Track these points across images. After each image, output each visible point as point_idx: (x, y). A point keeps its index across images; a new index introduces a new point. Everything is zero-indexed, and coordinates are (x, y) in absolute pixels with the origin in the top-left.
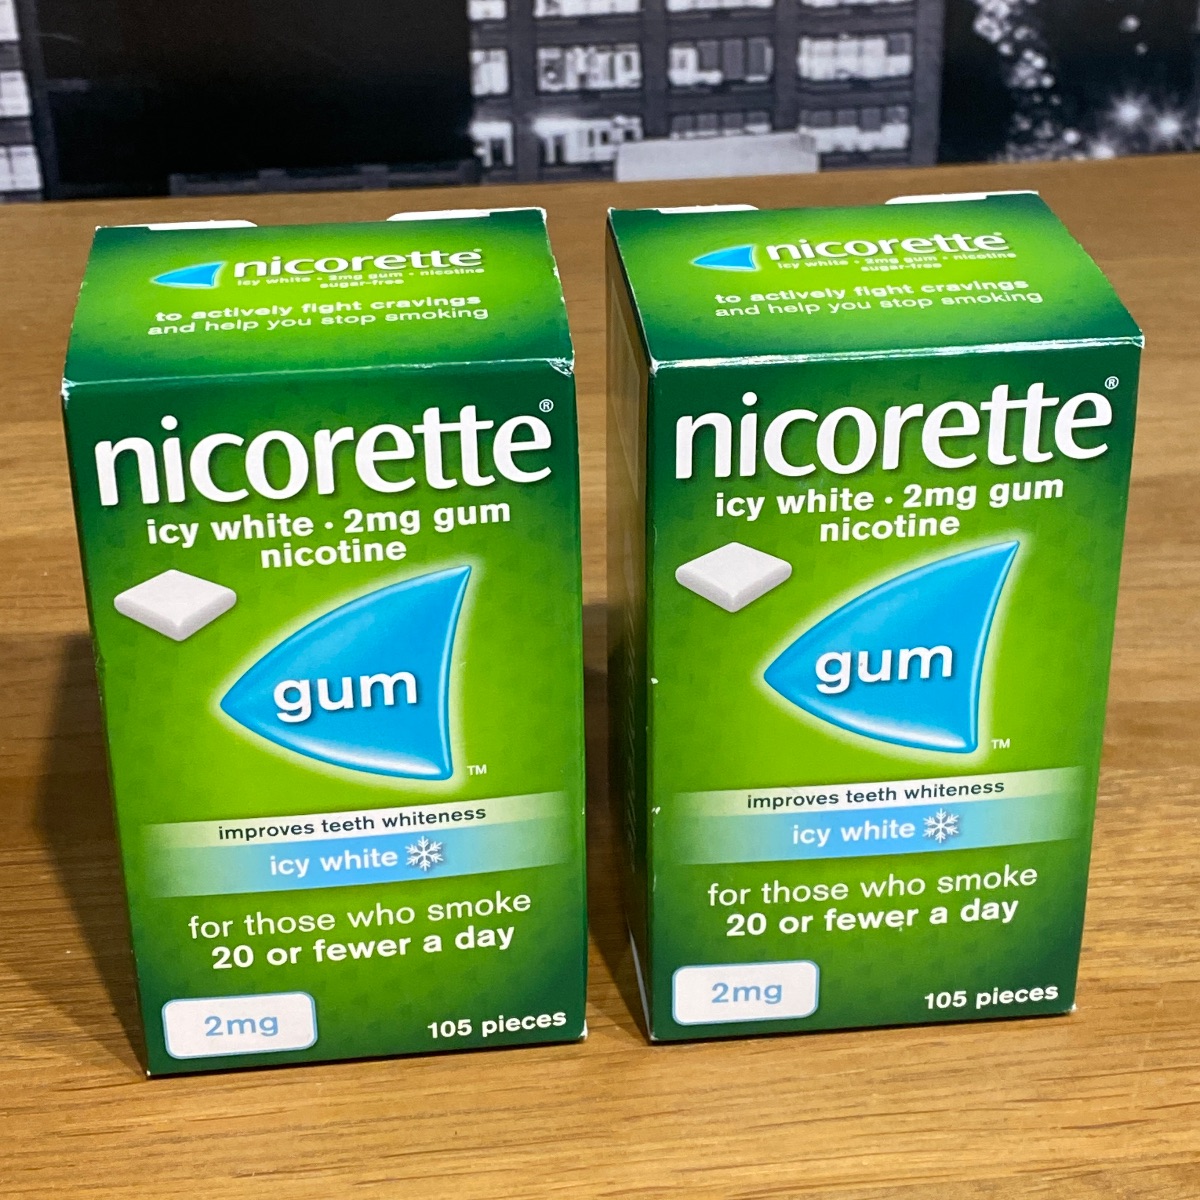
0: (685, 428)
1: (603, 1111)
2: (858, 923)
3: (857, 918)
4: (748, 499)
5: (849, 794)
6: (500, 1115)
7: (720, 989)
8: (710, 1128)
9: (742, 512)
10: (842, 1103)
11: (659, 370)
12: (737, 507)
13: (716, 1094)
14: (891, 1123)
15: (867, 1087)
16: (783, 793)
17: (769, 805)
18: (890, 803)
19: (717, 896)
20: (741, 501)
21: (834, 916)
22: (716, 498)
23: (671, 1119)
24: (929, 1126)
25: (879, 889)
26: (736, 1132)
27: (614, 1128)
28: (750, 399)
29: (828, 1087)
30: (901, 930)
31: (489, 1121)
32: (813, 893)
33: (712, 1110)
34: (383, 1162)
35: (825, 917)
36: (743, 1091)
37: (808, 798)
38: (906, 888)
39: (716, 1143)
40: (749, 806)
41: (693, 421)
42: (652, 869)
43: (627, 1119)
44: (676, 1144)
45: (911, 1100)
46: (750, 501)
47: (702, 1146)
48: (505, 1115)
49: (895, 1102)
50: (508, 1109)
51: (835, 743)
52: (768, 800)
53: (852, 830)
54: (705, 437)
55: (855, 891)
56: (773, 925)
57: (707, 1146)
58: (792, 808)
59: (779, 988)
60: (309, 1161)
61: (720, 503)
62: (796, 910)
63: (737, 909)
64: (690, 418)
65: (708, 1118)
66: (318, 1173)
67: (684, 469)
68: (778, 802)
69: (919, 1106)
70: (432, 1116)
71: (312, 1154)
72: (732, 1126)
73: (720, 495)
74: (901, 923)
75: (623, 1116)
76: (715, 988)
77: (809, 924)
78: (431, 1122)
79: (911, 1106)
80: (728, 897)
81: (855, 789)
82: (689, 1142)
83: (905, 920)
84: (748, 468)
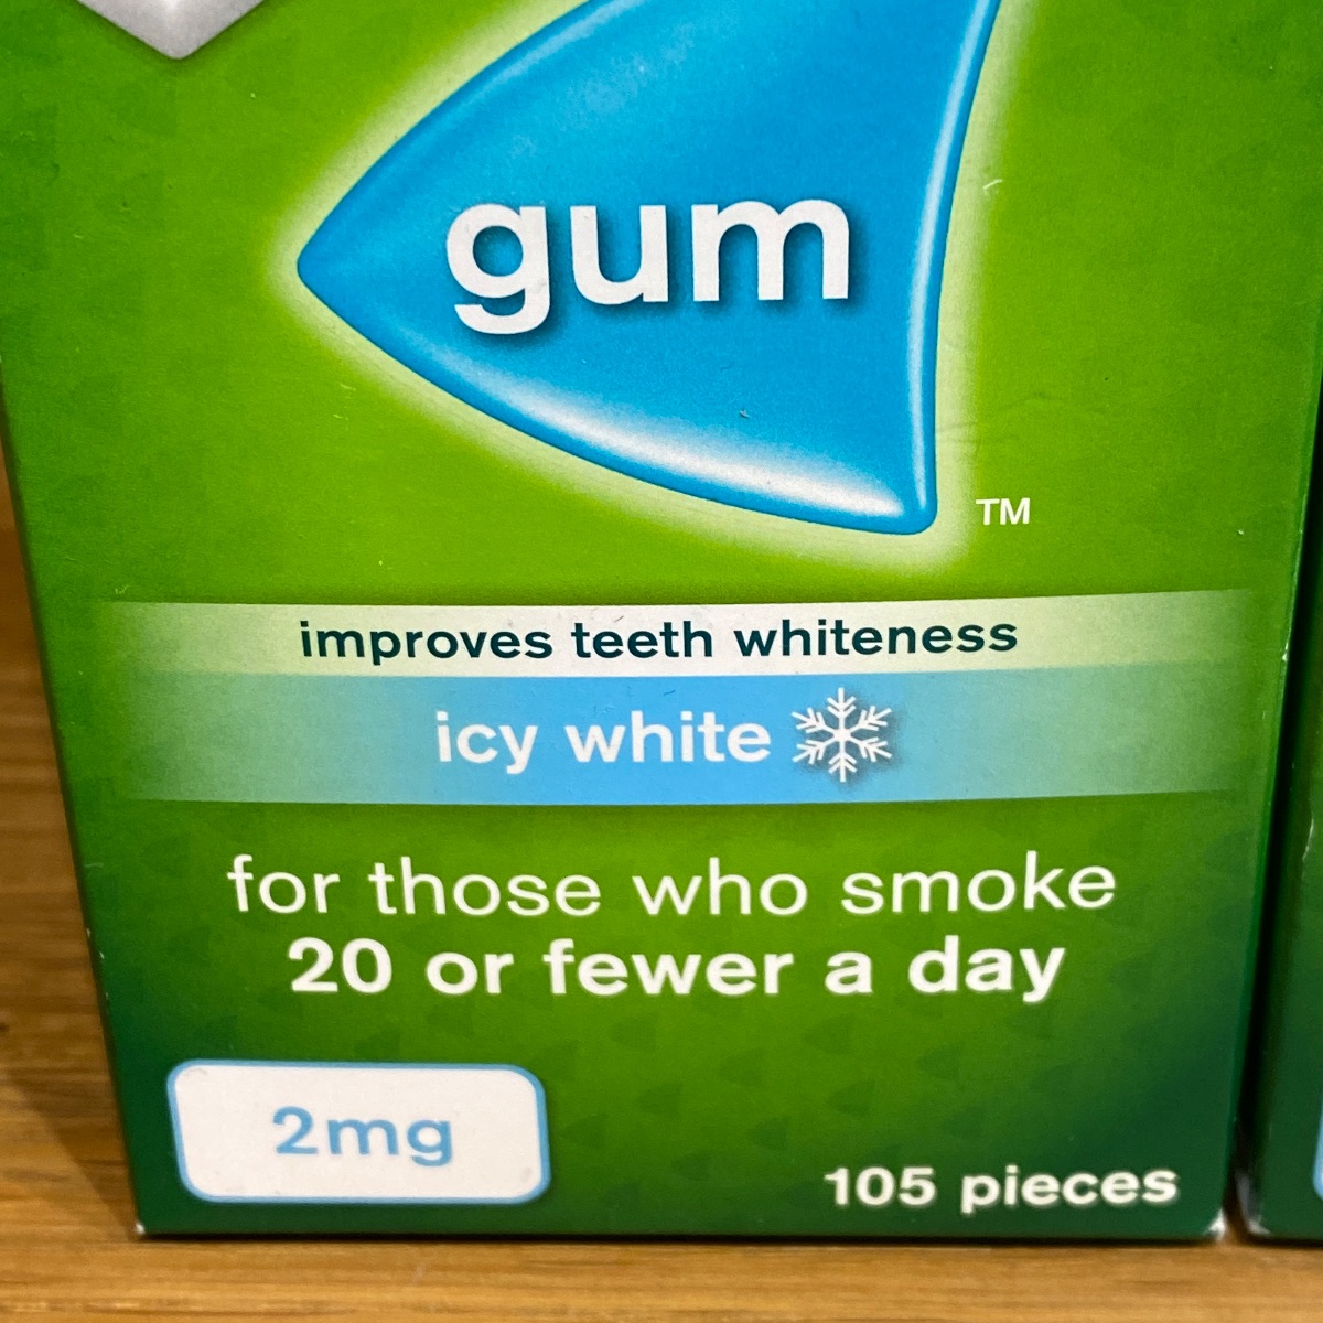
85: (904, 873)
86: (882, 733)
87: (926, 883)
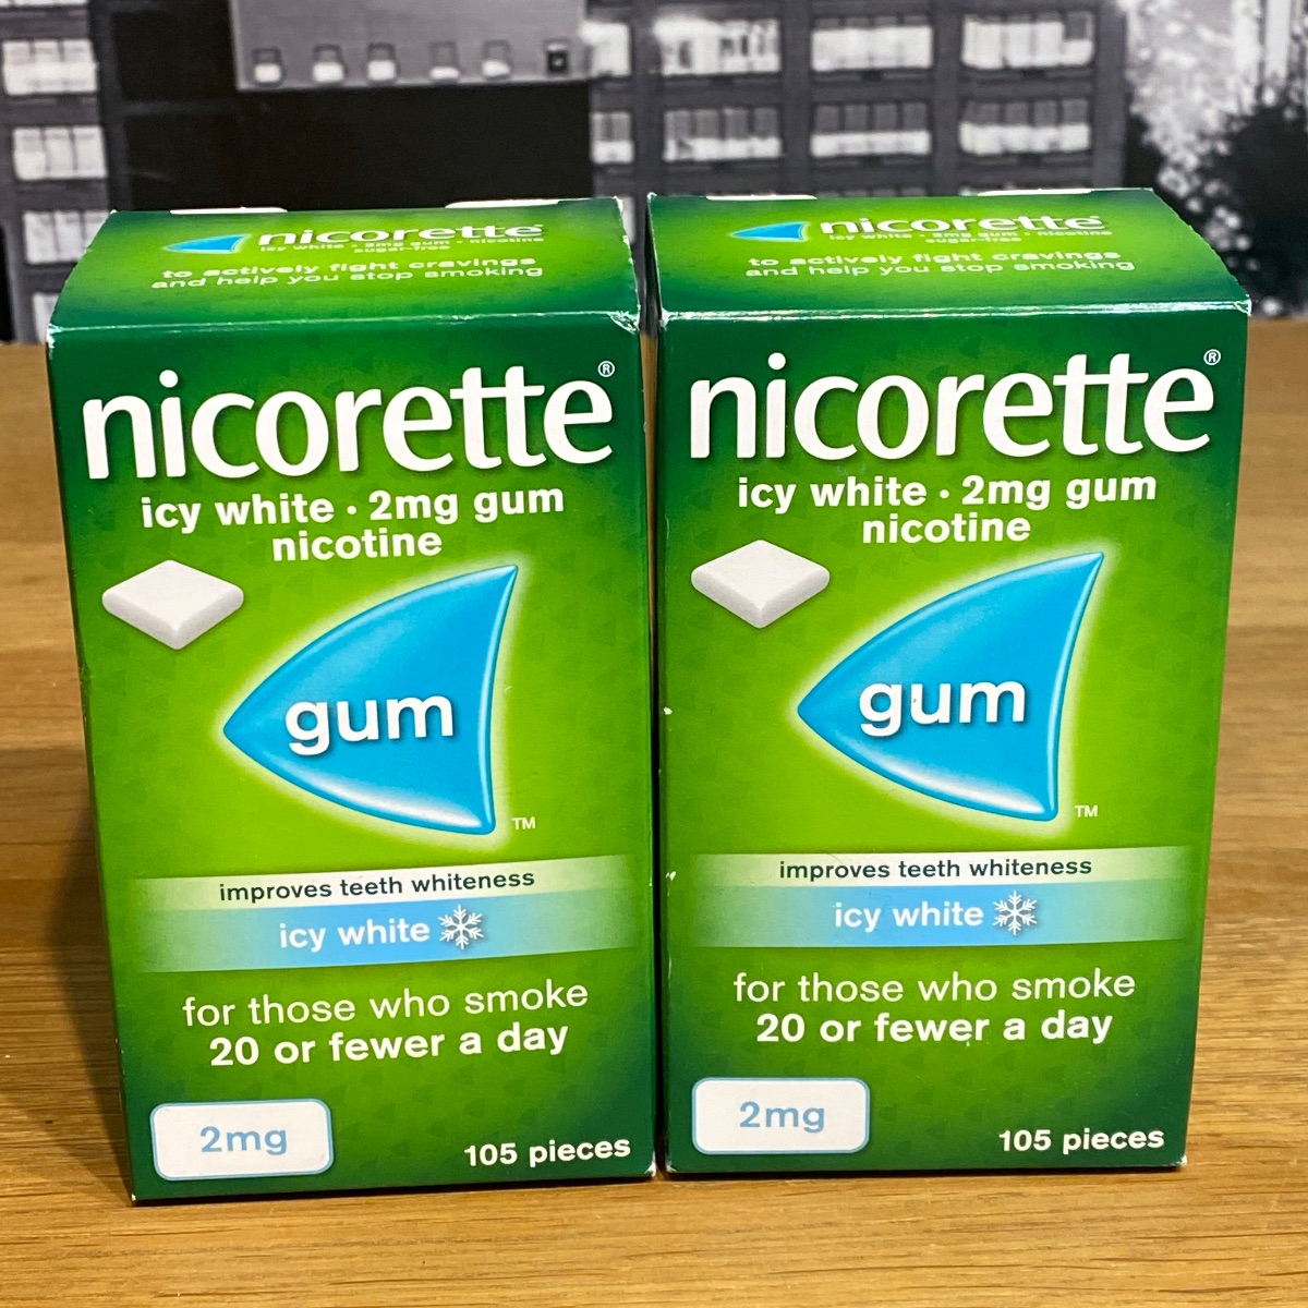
0: (702, 395)
1: (603, 1247)
2: (915, 1033)
3: (914, 1026)
4: (776, 486)
5: (902, 866)
6: (480, 1246)
7: (750, 1109)
8: (728, 1272)
9: (769, 502)
10: (892, 1251)
11: (670, 322)
12: (763, 496)
13: (740, 1236)
14: (949, 1276)
15: (926, 1236)
16: (823, 860)
17: (805, 876)
18: (951, 881)
19: (745, 989)
20: (768, 489)
21: (887, 1023)
22: (738, 484)
23: (681, 1260)
24: (995, 1282)
25: (940, 990)
26: (756, 1277)
27: (613, 1265)
28: (777, 361)
29: (876, 1234)
30: (968, 1044)
31: (465, 1252)
32: (860, 991)
33: (733, 1253)
34: (332, 1289)
35: (876, 1023)
36: (773, 1234)
37: (852, 868)
38: (975, 991)
39: (733, 1287)
40: (782, 876)
41: (711, 386)
42: (666, 952)
43: (629, 1257)
44: (684, 1286)
45: (975, 1253)
46: (779, 488)
47: (717, 1290)
48: (486, 1246)
49: (958, 1253)
50: (490, 1240)
51: (883, 800)
52: (805, 868)
53: (906, 912)
54: (724, 407)
55: (911, 992)
56: (813, 1030)
57: (722, 1290)
58: (833, 881)
59: (821, 1112)
60: (246, 1284)
61: (743, 490)
62: (842, 1012)
63: (769, 1006)
64: (707, 383)
65: (726, 1260)
66: (254, 1297)
67: (700, 447)
68: (817, 872)
69: (985, 1259)
70: (398, 1243)
71: (252, 1277)
72: (755, 1271)
73: (743, 480)
74: (968, 1036)
75: (625, 1254)
76: (743, 1108)
77: (856, 1031)
78: (397, 1249)
79: (975, 1258)
80: (758, 991)
81: (910, 859)
82: (700, 1285)
83: (973, 1033)
84: (776, 448)
85: (492, 992)
86: (479, 926)
87: (503, 997)
